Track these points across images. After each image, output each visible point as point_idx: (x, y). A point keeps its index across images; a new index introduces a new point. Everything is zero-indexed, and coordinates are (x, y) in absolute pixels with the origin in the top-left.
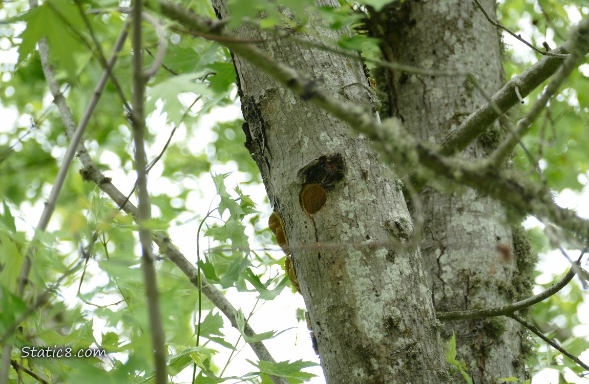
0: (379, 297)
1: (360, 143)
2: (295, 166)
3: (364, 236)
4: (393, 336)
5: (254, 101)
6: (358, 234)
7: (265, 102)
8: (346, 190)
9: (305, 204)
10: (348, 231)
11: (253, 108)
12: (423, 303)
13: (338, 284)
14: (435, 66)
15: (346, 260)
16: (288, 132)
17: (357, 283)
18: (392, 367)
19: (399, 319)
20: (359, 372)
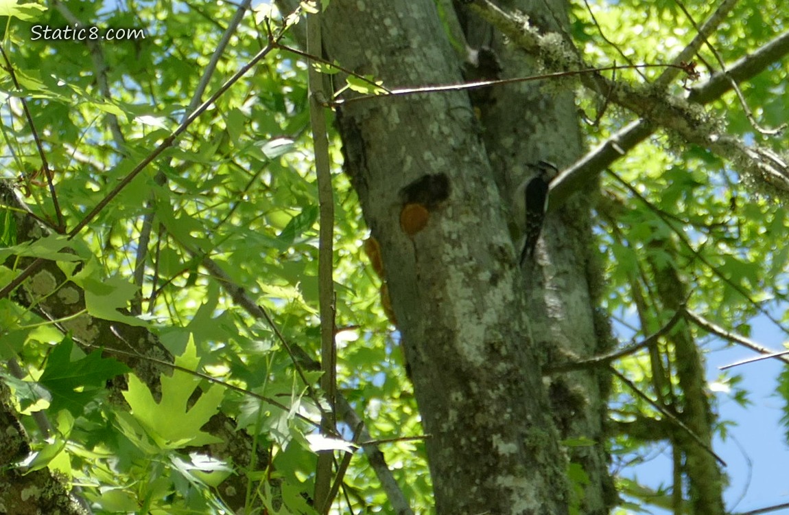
0: (482, 320)
1: (465, 165)
2: (396, 186)
3: (467, 257)
4: (495, 360)
5: (354, 120)
6: (461, 255)
7: (367, 122)
8: (449, 211)
9: (405, 225)
10: (450, 252)
11: (353, 128)
12: (525, 331)
13: (438, 306)
14: (516, 145)
15: (447, 281)
16: (389, 151)
17: (459, 305)
18: (493, 391)
19: (501, 344)
20: (457, 396)
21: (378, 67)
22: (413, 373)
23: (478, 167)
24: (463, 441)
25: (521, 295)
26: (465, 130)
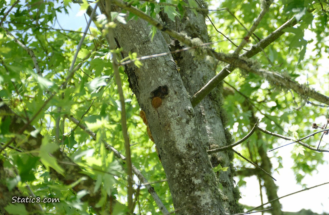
0: (184, 137)
1: (173, 81)
2: (149, 91)
3: (177, 114)
4: (190, 151)
5: (132, 69)
6: (175, 114)
7: (137, 69)
8: (169, 98)
9: (154, 105)
10: (171, 113)
11: (132, 72)
12: (200, 139)
13: (168, 133)
14: (191, 73)
15: (171, 124)
16: (146, 79)
17: (176, 132)
18: (191, 162)
19: (192, 144)
20: (178, 165)
21: (139, 49)
22: (161, 158)
23: (178, 82)
24: (181, 181)
25: (197, 126)
26: (172, 69)
